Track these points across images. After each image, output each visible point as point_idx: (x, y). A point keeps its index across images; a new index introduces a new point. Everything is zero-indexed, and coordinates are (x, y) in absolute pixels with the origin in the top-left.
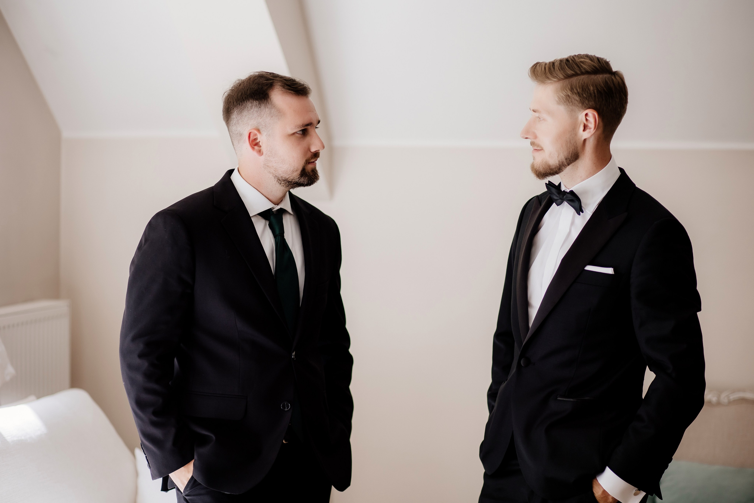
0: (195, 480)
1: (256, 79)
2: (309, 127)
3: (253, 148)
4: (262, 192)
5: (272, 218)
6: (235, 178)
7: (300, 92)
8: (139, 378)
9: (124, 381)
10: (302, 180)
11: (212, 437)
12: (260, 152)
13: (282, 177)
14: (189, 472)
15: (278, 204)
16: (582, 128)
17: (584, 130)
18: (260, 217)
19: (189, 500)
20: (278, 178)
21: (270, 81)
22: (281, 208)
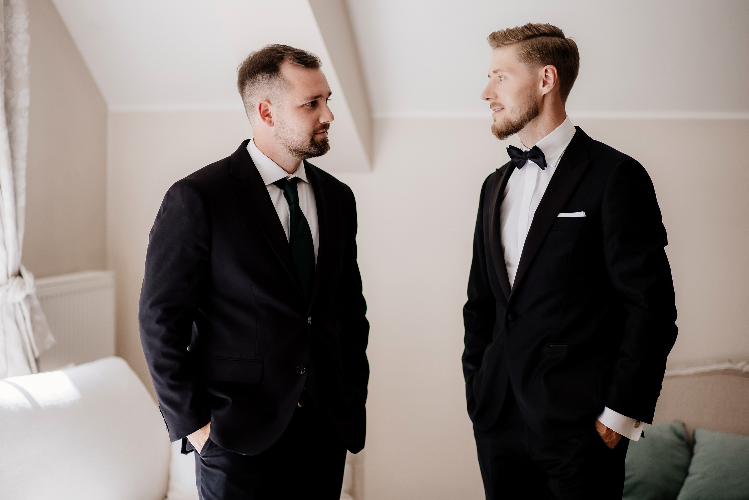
0: (212, 442)
1: (268, 53)
2: (319, 99)
3: (264, 119)
4: (276, 162)
5: (287, 187)
6: (251, 148)
7: (309, 65)
8: (158, 343)
9: (143, 346)
10: (312, 150)
11: (228, 399)
12: (270, 123)
13: (292, 147)
14: (205, 434)
15: (292, 173)
16: (541, 84)
17: (543, 86)
18: (275, 186)
19: (206, 461)
20: (289, 148)
21: (281, 54)
22: (295, 177)
